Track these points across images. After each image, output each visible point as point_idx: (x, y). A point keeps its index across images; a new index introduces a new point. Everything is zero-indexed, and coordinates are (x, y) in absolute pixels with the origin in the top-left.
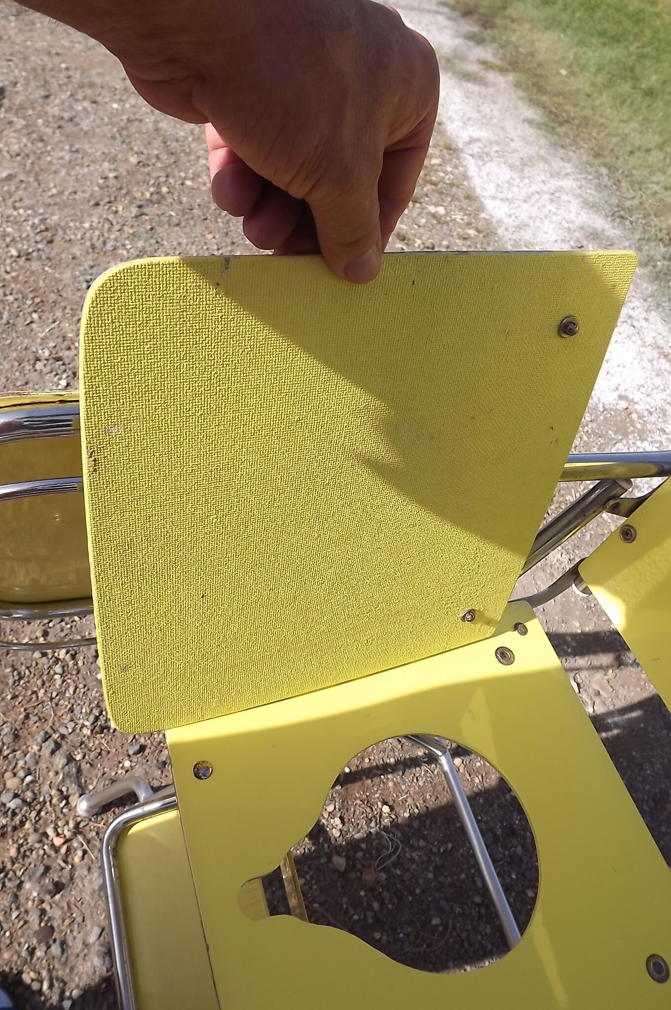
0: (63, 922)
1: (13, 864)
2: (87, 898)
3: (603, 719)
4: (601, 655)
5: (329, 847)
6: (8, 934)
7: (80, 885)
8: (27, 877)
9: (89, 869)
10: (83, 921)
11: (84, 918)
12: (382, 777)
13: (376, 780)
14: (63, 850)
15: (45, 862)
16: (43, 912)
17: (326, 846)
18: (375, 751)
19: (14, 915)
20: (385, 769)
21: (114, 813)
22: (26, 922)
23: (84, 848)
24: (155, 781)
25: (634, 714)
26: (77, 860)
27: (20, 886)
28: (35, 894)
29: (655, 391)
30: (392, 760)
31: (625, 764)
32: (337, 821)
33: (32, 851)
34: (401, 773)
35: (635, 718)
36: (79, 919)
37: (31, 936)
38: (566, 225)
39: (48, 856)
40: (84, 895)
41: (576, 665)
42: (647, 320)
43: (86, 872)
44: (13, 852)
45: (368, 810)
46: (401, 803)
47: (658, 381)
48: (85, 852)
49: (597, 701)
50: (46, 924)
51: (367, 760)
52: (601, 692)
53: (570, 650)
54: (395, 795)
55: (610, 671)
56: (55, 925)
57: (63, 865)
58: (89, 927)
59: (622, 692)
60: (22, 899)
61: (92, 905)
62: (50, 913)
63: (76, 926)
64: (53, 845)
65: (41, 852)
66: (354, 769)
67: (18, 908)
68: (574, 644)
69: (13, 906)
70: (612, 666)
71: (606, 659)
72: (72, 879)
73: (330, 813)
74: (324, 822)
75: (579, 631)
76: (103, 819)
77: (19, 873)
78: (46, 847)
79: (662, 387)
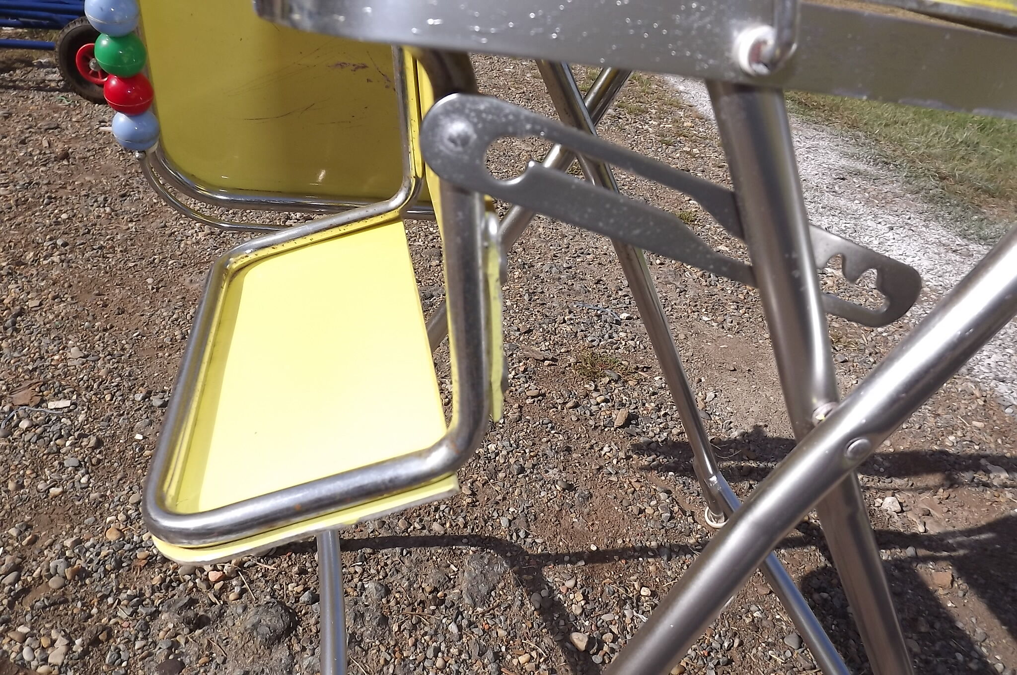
0: (198, 659)
1: (153, 593)
2: (235, 638)
3: (942, 540)
4: (925, 476)
5: (565, 624)
6: (124, 664)
7: (230, 624)
8: (166, 607)
9: (245, 609)
10: (224, 662)
11: (225, 659)
12: (641, 559)
13: (632, 562)
14: (218, 586)
15: (192, 595)
16: (175, 645)
17: (562, 623)
18: (630, 533)
19: (138, 644)
20: (644, 551)
21: (290, 559)
22: (150, 654)
23: (244, 586)
24: (346, 534)
25: (983, 536)
26: (232, 596)
27: (155, 615)
28: (171, 626)
29: (947, 274)
30: (654, 544)
31: (982, 581)
32: (579, 597)
33: (180, 583)
34: (665, 558)
35: (985, 539)
36: (219, 660)
37: (153, 669)
38: (827, 166)
39: (198, 591)
40: (232, 634)
41: (893, 485)
42: (927, 227)
43: (240, 611)
44: (156, 581)
45: (621, 590)
46: (666, 589)
47: (950, 268)
48: (243, 591)
49: (928, 520)
50: (175, 658)
51: (620, 541)
52: (932, 512)
53: (882, 470)
54: (657, 580)
55: (941, 490)
56: (187, 661)
57: (214, 600)
58: (230, 669)
59: (962, 514)
60: (153, 630)
61: (240, 646)
62: (183, 648)
63: (213, 666)
64: (207, 579)
65: (191, 584)
66: (603, 547)
67: (145, 638)
68: (887, 464)
69: (140, 635)
70: (942, 485)
71: (933, 480)
72: (221, 615)
73: (568, 589)
74: (561, 597)
75: (892, 450)
76: (274, 563)
77: (157, 602)
78: (197, 581)
79: (954, 272)
